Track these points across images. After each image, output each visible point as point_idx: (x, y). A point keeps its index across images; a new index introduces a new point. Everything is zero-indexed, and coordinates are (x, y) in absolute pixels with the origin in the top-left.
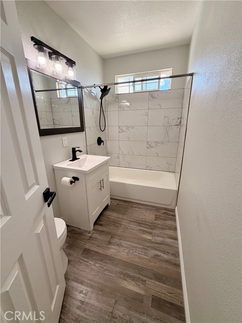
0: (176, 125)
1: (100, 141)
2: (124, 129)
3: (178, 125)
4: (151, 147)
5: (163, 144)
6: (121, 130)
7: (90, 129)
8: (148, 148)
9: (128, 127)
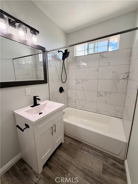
0: (124, 79)
1: (61, 90)
2: (80, 81)
3: (125, 79)
4: (101, 96)
5: (111, 94)
6: (78, 82)
7: (53, 82)
8: (98, 96)
9: (83, 80)
